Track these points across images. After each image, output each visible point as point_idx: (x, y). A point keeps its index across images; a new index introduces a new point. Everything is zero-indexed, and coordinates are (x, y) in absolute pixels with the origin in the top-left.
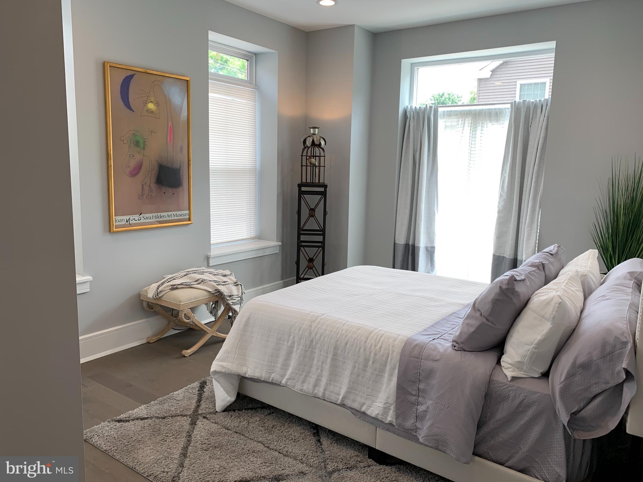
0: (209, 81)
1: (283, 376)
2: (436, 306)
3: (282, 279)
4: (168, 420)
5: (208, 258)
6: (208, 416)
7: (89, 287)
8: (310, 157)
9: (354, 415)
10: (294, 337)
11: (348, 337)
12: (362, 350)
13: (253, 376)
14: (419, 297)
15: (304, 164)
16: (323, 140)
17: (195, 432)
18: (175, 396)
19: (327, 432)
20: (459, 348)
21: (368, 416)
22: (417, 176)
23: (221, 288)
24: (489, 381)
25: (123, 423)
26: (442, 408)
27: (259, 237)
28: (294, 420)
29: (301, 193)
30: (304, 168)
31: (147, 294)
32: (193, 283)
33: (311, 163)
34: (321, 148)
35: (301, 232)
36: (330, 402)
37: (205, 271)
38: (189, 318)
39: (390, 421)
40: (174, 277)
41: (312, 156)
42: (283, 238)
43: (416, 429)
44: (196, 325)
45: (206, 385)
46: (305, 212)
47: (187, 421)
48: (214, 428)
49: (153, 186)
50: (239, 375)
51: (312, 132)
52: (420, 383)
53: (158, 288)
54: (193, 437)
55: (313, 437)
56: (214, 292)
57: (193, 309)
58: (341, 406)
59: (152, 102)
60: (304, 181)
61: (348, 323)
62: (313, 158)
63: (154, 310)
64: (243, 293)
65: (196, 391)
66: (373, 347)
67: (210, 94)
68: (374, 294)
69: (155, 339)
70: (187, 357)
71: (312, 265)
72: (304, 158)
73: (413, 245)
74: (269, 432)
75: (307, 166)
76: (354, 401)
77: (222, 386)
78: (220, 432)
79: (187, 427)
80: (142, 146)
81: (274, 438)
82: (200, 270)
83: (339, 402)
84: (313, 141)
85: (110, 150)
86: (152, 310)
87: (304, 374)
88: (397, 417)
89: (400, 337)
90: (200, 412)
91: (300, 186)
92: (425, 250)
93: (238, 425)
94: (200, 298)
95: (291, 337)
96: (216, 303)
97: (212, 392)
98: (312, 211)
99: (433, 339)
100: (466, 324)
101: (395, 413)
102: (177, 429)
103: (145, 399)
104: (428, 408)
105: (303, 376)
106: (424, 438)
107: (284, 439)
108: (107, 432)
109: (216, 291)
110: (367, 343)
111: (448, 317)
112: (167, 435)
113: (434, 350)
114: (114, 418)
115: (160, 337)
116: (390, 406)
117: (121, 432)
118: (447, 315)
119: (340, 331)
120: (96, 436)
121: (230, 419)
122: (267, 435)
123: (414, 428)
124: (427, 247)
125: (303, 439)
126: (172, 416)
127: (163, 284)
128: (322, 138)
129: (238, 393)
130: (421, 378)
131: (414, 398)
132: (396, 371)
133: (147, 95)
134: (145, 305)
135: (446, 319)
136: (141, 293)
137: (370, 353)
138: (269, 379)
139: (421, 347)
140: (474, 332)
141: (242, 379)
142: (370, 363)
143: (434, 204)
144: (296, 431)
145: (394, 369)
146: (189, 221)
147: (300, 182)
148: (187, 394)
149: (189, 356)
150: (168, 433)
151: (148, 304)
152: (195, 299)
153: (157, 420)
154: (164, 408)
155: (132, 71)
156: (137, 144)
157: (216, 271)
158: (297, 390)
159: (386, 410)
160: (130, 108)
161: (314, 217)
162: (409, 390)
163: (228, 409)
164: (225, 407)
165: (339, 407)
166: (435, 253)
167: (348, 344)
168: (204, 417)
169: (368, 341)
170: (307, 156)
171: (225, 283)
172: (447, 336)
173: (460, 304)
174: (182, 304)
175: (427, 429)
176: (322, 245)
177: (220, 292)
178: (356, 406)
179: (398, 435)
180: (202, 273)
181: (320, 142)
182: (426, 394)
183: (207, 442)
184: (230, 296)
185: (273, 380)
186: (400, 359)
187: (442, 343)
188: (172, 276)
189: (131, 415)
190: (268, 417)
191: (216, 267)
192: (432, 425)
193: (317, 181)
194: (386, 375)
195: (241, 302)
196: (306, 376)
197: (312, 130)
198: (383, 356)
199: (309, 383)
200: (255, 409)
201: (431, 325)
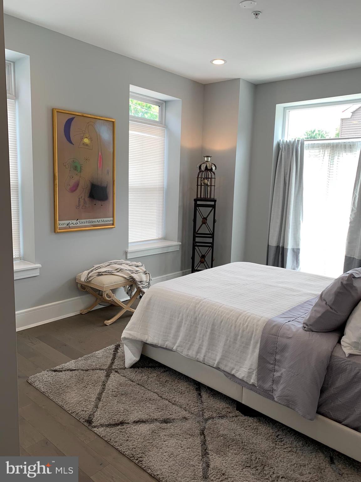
0: (130, 121)
1: (174, 344)
2: (294, 295)
3: (181, 270)
4: (90, 372)
5: (126, 253)
6: (119, 371)
7: (39, 272)
8: (204, 179)
9: (226, 376)
10: (183, 315)
11: (223, 316)
12: (233, 328)
13: (153, 343)
14: (282, 288)
15: (199, 184)
16: (214, 166)
17: (109, 382)
18: (96, 354)
19: (206, 388)
20: (308, 329)
21: (237, 378)
22: (286, 194)
23: (133, 275)
24: (331, 356)
25: (57, 373)
26: (292, 375)
27: (165, 238)
28: (182, 377)
29: (196, 206)
30: (199, 187)
31: (81, 278)
32: (114, 271)
33: (204, 183)
34: (212, 172)
35: (196, 235)
36: (208, 365)
37: (123, 262)
38: (110, 297)
39: (252, 383)
40: (100, 267)
41: (205, 178)
42: (182, 239)
43: (273, 390)
44: (115, 302)
45: (120, 347)
46: (199, 221)
47: (103, 374)
48: (123, 380)
49: (87, 199)
50: (142, 342)
51: (206, 160)
52: (276, 355)
53: (88, 274)
54: (107, 386)
55: (195, 391)
56: (128, 278)
57: (114, 291)
58: (217, 369)
59: (87, 137)
60: (199, 196)
61: (223, 306)
62: (206, 179)
63: (86, 290)
64: (151, 280)
65: (112, 352)
66: (241, 325)
67: (130, 132)
68: (247, 284)
69: (86, 311)
70: (108, 326)
71: (203, 260)
72: (199, 179)
73: (283, 247)
74: (163, 385)
75: (201, 185)
76: (226, 366)
77: (130, 349)
78: (126, 383)
79: (103, 378)
80: (79, 170)
81: (166, 390)
82: (120, 262)
83: (215, 366)
84: (206, 166)
85: (56, 172)
86: (84, 290)
87: (190, 343)
88: (259, 379)
89: (262, 319)
90: (114, 367)
91: (196, 200)
92: (292, 251)
93: (140, 379)
94: (118, 282)
95: (181, 315)
96: (131, 286)
97: (123, 353)
98: (205, 220)
99: (289, 321)
100: (314, 311)
101: (256, 377)
102: (96, 379)
103: (75, 356)
104: (282, 374)
105: (189, 344)
106: (278, 398)
107: (174, 391)
108: (46, 379)
109: (131, 278)
110: (237, 322)
111: (303, 304)
112: (88, 383)
113: (288, 330)
114: (52, 368)
115: (89, 310)
116: (253, 371)
117: (55, 379)
118: (303, 302)
119: (217, 312)
120: (38, 381)
121: (135, 374)
122: (161, 387)
123: (270, 389)
124: (294, 249)
125: (188, 392)
126: (93, 370)
127: (92, 271)
128: (214, 164)
129: (141, 354)
130: (277, 351)
131: (272, 366)
132: (258, 345)
133: (84, 132)
134: (79, 286)
135: (301, 306)
136: (76, 278)
137: (239, 330)
138: (164, 345)
139: (279, 327)
140: (320, 317)
141: (145, 345)
142: (239, 337)
143: (300, 216)
144: (183, 386)
145: (257, 343)
146: (113, 225)
147: (196, 197)
148: (105, 353)
149: (110, 325)
150: (89, 382)
151: (82, 286)
152: (115, 283)
153: (82, 371)
154: (88, 363)
155: (72, 115)
156: (75, 168)
157: (131, 263)
158: (184, 355)
159: (250, 374)
160: (71, 143)
161: (206, 224)
162: (268, 359)
163: (134, 366)
164: (132, 365)
165: (215, 370)
166: (300, 253)
167: (223, 322)
168: (116, 372)
169: (238, 321)
170: (201, 178)
171: (137, 272)
172: (300, 319)
173: (313, 294)
174: (105, 286)
175: (280, 390)
176: (212, 245)
177: (133, 278)
178: (227, 369)
179: (259, 394)
180: (121, 264)
181: (212, 167)
182: (281, 364)
183: (116, 390)
184: (141, 282)
185: (167, 346)
186: (262, 336)
187: (295, 324)
188: (99, 265)
189: (64, 367)
190: (163, 374)
191: (131, 260)
192: (284, 388)
193: (209, 197)
194: (251, 347)
195: (149, 286)
196: (191, 345)
197: (206, 158)
198: (249, 332)
199: (193, 350)
200: (154, 367)
201: (288, 310)
